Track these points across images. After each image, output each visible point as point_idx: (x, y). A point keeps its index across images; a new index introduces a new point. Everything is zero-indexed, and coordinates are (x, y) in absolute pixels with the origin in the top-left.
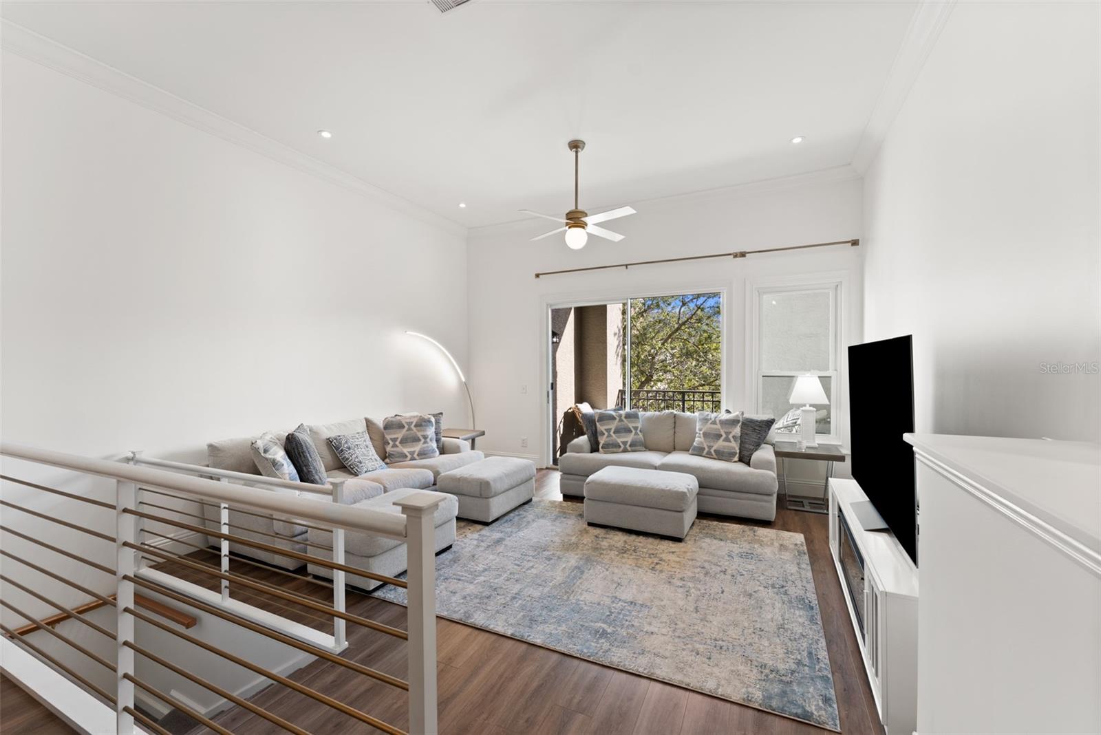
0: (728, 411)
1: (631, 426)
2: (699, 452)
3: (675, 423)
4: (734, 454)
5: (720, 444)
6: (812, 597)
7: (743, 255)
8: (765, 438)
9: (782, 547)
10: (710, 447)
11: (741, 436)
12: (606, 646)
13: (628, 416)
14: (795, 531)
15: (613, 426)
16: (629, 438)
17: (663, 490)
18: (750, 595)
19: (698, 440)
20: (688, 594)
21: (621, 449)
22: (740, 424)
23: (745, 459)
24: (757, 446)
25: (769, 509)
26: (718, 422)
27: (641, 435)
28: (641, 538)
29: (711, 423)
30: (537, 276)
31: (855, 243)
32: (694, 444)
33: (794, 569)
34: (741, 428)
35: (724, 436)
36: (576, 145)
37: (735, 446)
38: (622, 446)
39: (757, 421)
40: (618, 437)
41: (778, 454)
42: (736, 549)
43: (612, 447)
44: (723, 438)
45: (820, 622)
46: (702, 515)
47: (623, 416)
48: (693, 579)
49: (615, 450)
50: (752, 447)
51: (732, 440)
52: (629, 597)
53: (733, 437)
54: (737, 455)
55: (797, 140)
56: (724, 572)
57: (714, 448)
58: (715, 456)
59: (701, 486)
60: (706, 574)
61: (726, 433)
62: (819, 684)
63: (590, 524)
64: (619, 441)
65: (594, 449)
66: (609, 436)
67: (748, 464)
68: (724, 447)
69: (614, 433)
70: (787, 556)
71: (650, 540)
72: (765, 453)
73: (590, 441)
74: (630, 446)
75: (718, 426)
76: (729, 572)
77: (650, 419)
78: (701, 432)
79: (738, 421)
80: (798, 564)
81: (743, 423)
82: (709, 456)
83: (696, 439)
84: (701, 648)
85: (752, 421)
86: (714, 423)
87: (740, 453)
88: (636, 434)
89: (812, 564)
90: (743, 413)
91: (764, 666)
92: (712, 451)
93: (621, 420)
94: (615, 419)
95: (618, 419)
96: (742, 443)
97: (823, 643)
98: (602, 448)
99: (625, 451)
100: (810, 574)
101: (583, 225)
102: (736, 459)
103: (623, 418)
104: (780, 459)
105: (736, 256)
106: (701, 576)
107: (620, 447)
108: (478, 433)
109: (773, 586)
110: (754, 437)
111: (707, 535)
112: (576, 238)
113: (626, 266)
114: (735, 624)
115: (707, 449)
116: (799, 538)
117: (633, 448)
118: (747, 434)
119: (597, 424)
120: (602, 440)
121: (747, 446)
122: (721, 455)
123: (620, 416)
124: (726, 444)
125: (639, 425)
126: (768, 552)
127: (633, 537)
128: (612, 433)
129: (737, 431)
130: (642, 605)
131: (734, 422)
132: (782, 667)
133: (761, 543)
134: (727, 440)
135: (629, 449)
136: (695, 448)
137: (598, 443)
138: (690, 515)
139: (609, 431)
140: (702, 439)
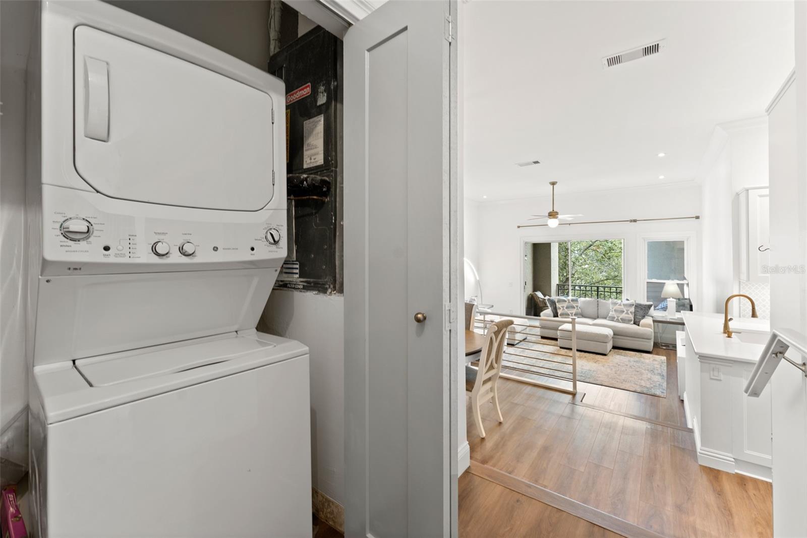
0: (627, 300)
1: (574, 305)
2: (612, 319)
3: (598, 304)
4: (631, 320)
5: (623, 315)
6: (665, 373)
7: (635, 221)
8: (647, 313)
9: (654, 360)
10: (618, 317)
11: (635, 312)
12: (583, 378)
13: (573, 300)
14: (662, 355)
15: (565, 305)
16: (574, 311)
17: (597, 334)
18: (638, 372)
19: (611, 314)
20: (612, 369)
22: (634, 306)
23: (636, 323)
24: (643, 317)
25: (650, 346)
26: (622, 305)
27: (580, 310)
28: (586, 354)
29: (619, 305)
30: (519, 227)
31: (698, 218)
32: (610, 315)
33: (659, 366)
34: (635, 308)
36: (553, 184)
37: (632, 317)
39: (643, 305)
40: (568, 310)
41: (654, 321)
42: (632, 359)
43: (565, 315)
44: (625, 312)
45: (666, 379)
46: (614, 348)
48: (613, 366)
49: (567, 316)
50: (640, 318)
51: (630, 313)
52: (588, 369)
53: (631, 312)
54: (633, 321)
56: (627, 365)
57: (620, 317)
58: (621, 321)
59: (614, 334)
60: (619, 365)
61: (627, 310)
62: (661, 390)
63: (561, 348)
64: (569, 312)
65: (556, 315)
66: (563, 310)
67: (639, 325)
68: (626, 317)
69: (566, 308)
70: (655, 362)
71: (591, 355)
72: (648, 321)
73: (553, 312)
74: (574, 315)
75: (622, 307)
76: (629, 365)
77: (584, 302)
78: (613, 310)
79: (633, 305)
80: (661, 366)
81: (636, 306)
82: (618, 321)
83: (611, 313)
84: (619, 381)
85: (640, 305)
86: (620, 305)
87: (634, 320)
88: (577, 309)
89: (667, 366)
90: (635, 301)
91: (641, 386)
92: (619, 319)
93: (569, 302)
94: (566, 301)
96: (635, 315)
97: (666, 383)
98: (560, 315)
99: (572, 318)
100: (665, 368)
101: (557, 218)
102: (632, 322)
103: (570, 301)
104: (656, 324)
105: (631, 221)
106: (617, 366)
107: (569, 315)
108: (490, 306)
109: (648, 370)
110: (641, 312)
111: (618, 354)
112: (553, 223)
113: (570, 224)
114: (631, 377)
115: (616, 318)
116: (664, 358)
117: (576, 316)
118: (638, 311)
119: (557, 304)
120: (559, 312)
121: (638, 317)
122: (623, 321)
123: (569, 300)
124: (627, 315)
125: (579, 305)
126: (647, 361)
127: (583, 353)
129: (633, 309)
130: (593, 371)
131: (631, 305)
132: (648, 386)
133: (644, 358)
134: (627, 313)
136: (610, 317)
137: (557, 313)
138: (610, 346)
139: (563, 307)
140: (614, 313)
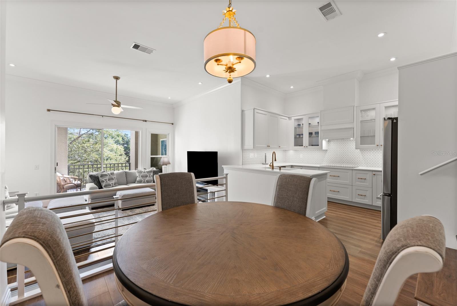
1: (113, 177)
2: (140, 182)
3: (126, 174)
4: (151, 181)
5: (148, 178)
7: (146, 121)
10: (144, 180)
15: (107, 178)
16: (113, 182)
19: (138, 179)
21: (111, 186)
22: (152, 172)
23: (154, 182)
26: (146, 172)
27: (117, 180)
29: (144, 173)
31: (173, 124)
35: (149, 176)
36: (117, 78)
38: (112, 185)
39: (156, 171)
40: (110, 182)
44: (148, 177)
47: (110, 174)
49: (109, 187)
51: (151, 177)
53: (152, 176)
55: (169, 98)
57: (146, 180)
58: (146, 182)
61: (149, 175)
64: (110, 183)
65: (100, 188)
66: (107, 182)
68: (149, 179)
69: (108, 180)
73: (96, 185)
74: (114, 184)
75: (146, 173)
77: (118, 174)
78: (140, 176)
82: (144, 182)
86: (144, 172)
87: (153, 180)
88: (115, 180)
92: (145, 181)
93: (110, 176)
94: (107, 175)
95: (108, 175)
98: (104, 187)
99: (113, 187)
103: (110, 175)
105: (143, 121)
107: (111, 185)
112: (116, 111)
115: (143, 181)
117: (115, 185)
119: (100, 178)
120: (103, 185)
123: (109, 174)
124: (150, 178)
125: (115, 177)
128: (107, 181)
129: (152, 174)
134: (150, 177)
135: (114, 185)
136: (138, 181)
137: (101, 186)
139: (106, 180)
140: (141, 178)
